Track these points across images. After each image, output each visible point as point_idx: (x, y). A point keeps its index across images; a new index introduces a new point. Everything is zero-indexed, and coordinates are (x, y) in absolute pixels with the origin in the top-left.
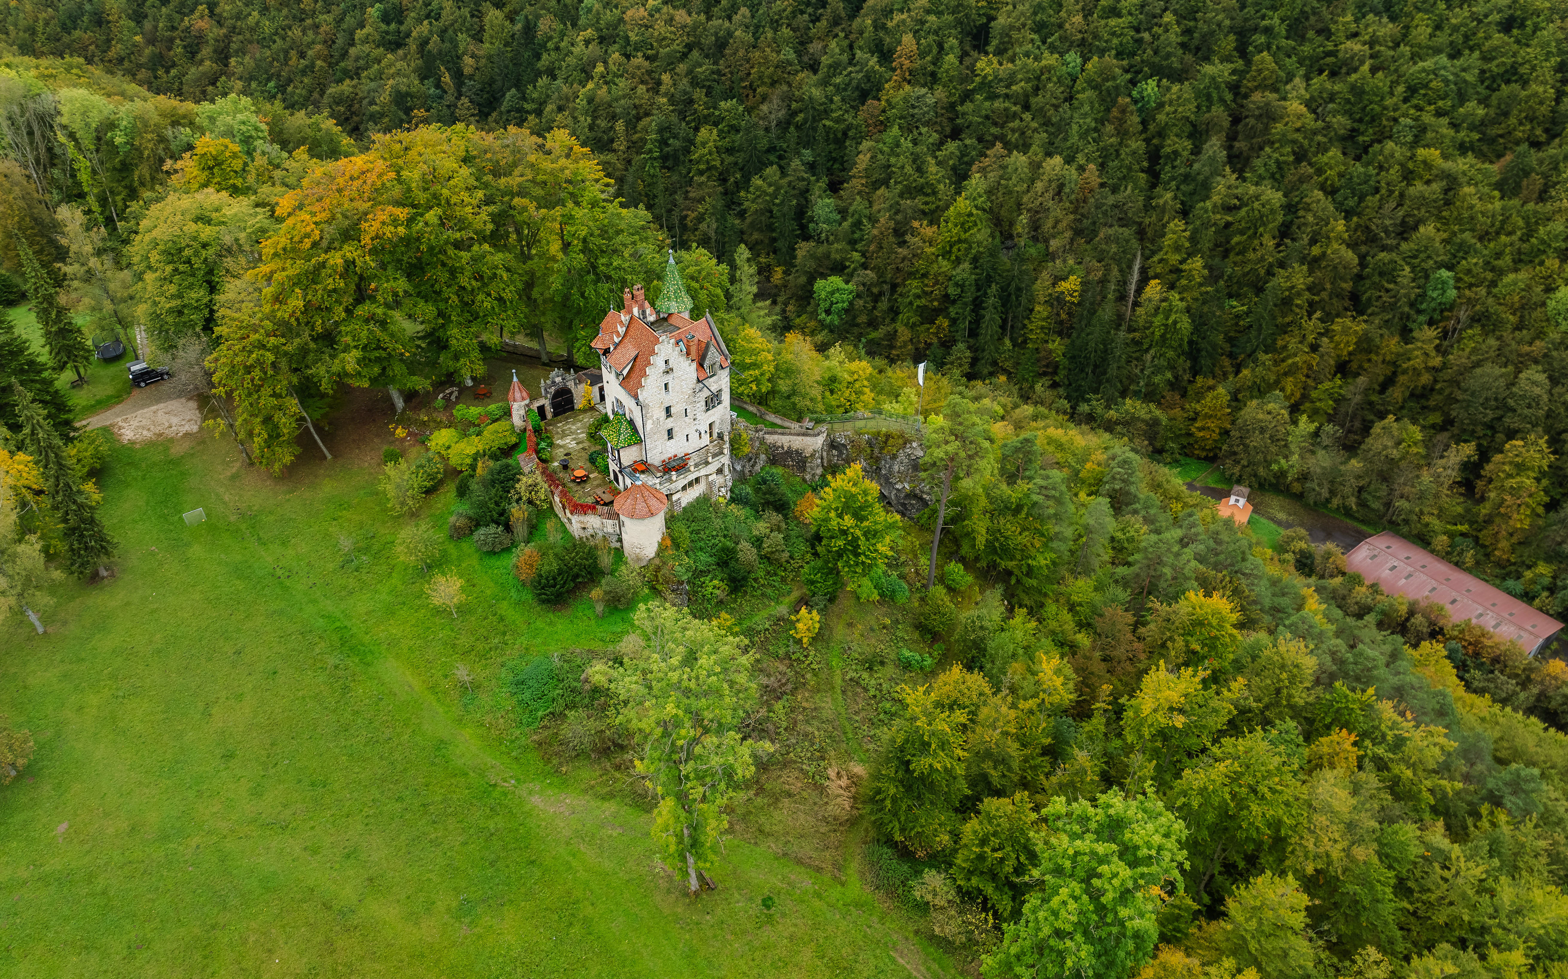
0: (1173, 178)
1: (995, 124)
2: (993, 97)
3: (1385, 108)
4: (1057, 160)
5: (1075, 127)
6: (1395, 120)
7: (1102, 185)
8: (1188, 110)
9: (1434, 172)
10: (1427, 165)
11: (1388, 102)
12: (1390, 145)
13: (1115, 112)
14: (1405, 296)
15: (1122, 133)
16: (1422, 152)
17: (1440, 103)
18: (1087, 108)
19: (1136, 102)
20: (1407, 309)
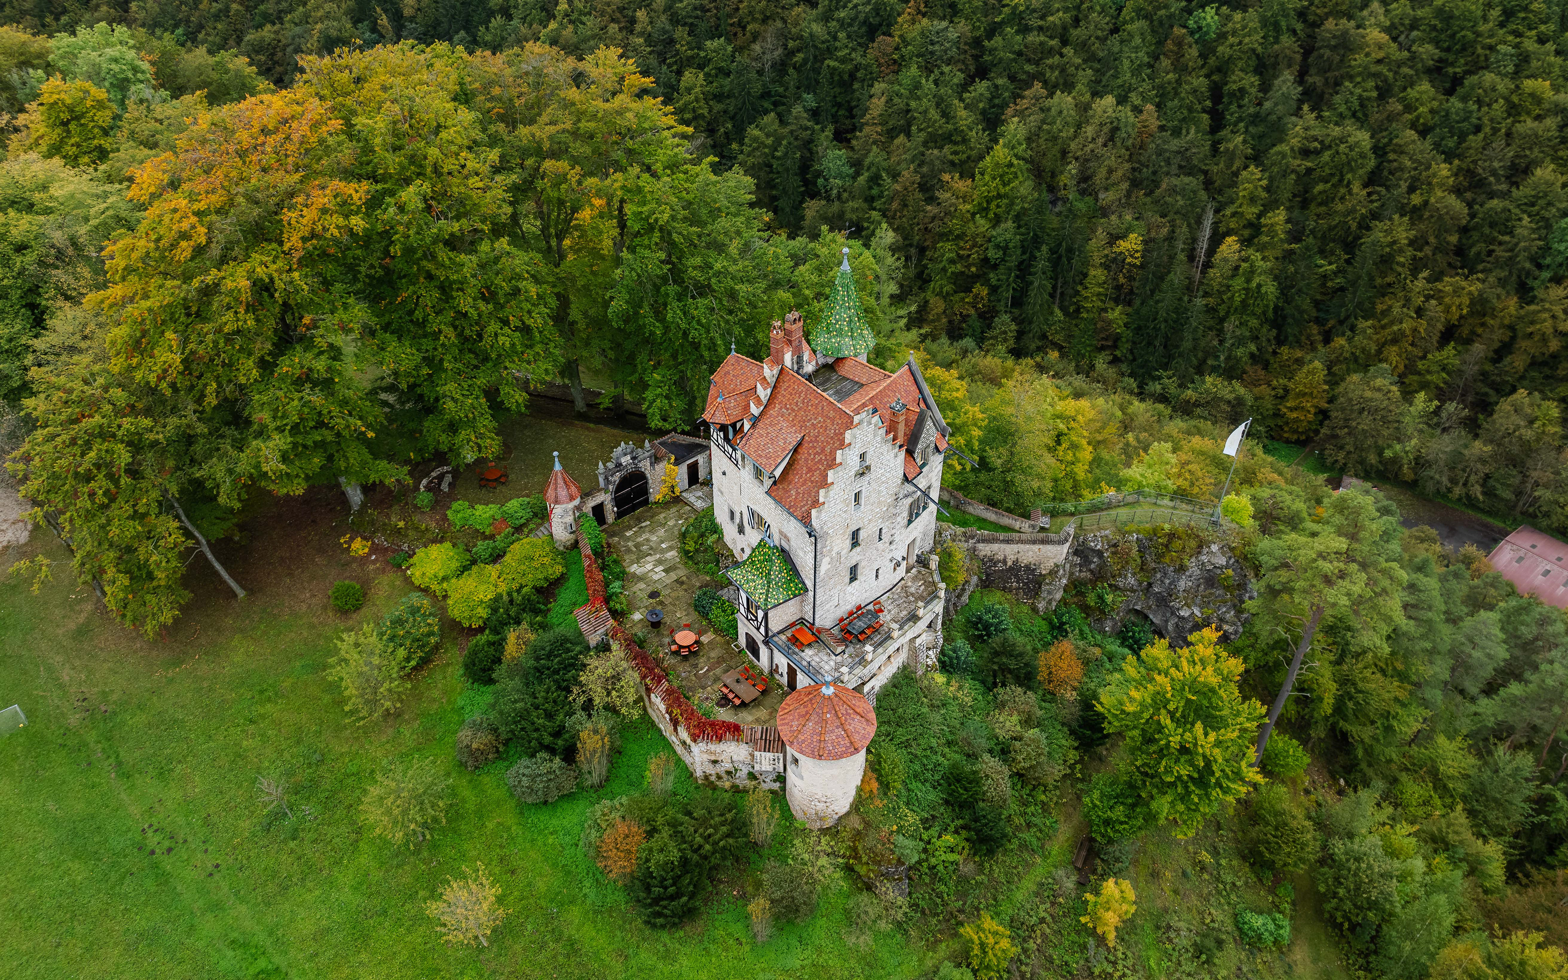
0: (1240, 119)
1: (1029, 61)
2: (1025, 30)
3: (1478, 34)
4: (1109, 100)
5: (1126, 63)
6: (1491, 48)
7: (1162, 128)
8: (1254, 41)
9: (1546, 106)
10: (1537, 99)
11: (1483, 28)
12: (1489, 77)
13: (1170, 45)
14: (1525, 249)
15: (1181, 68)
16: (1529, 84)
17: (1543, 28)
18: (1138, 41)
19: (1192, 33)
20: (1527, 265)
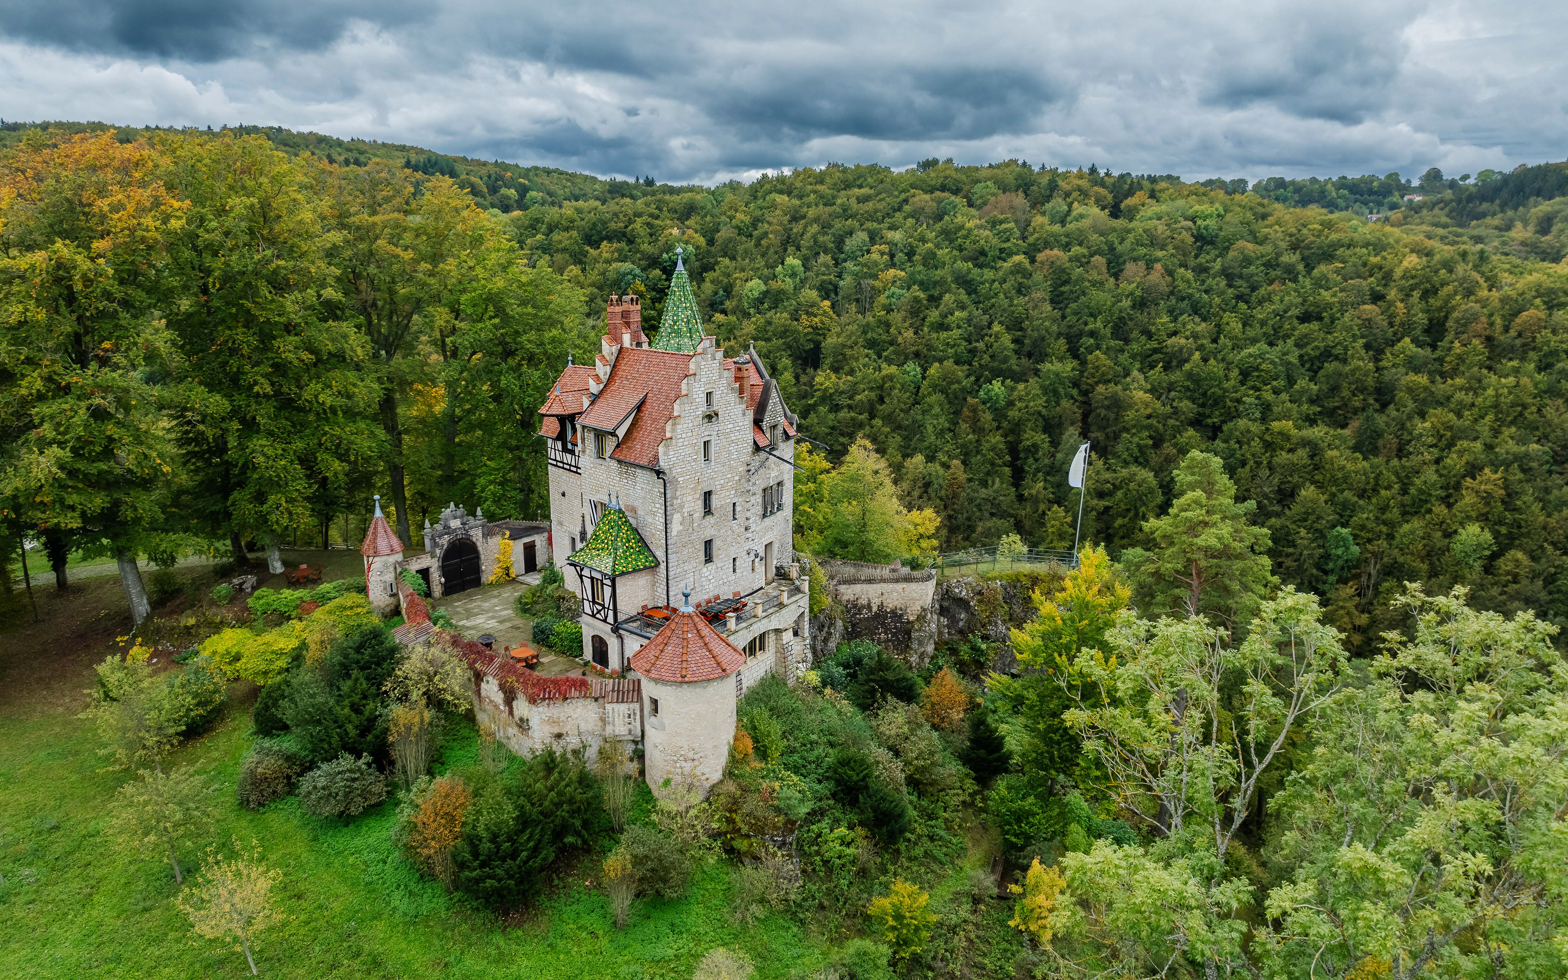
0: (1038, 470)
1: (843, 435)
2: (836, 408)
3: (1225, 390)
4: (919, 458)
5: (930, 429)
6: (1239, 401)
7: (970, 480)
8: (1038, 403)
9: (1294, 441)
10: (1287, 437)
11: (1226, 385)
12: (1242, 423)
13: (966, 412)
16: (1276, 425)
18: (937, 410)
19: (984, 403)
